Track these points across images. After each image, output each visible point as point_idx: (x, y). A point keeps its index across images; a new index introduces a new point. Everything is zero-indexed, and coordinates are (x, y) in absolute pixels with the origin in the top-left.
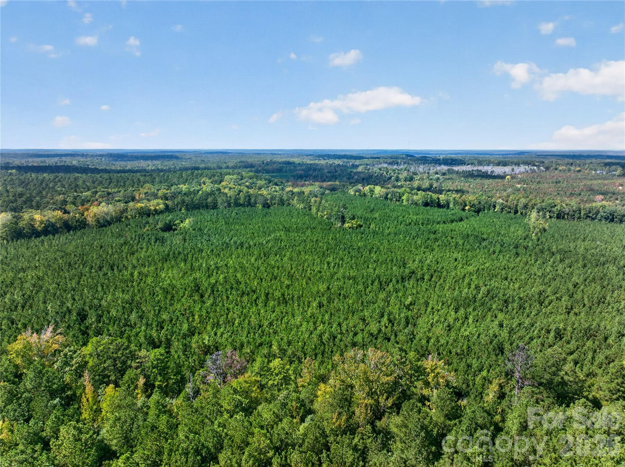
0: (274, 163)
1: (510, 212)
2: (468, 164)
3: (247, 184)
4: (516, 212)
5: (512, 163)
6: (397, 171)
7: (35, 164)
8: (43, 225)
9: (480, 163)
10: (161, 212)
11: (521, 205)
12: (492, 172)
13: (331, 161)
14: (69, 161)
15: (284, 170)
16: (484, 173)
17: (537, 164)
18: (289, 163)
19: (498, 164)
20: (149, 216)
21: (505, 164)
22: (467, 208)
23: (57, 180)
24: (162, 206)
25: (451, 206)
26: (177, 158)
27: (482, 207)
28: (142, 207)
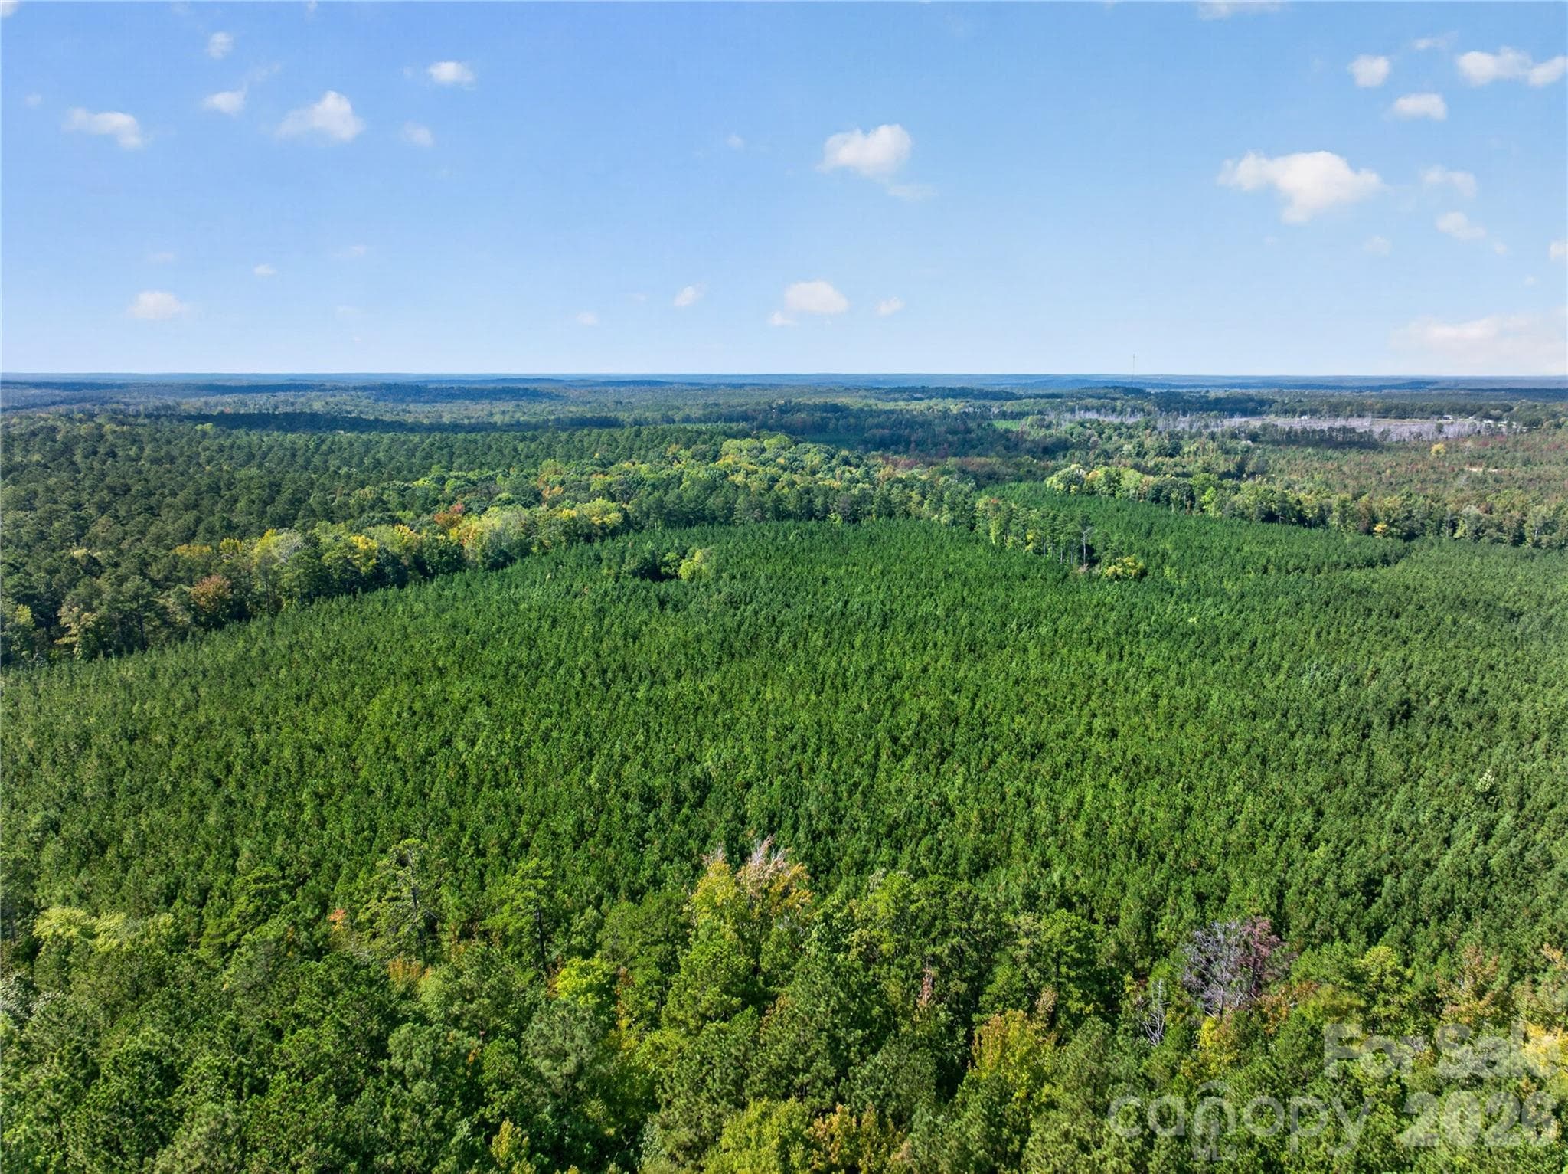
0: (798, 408)
1: (1499, 541)
2: (1303, 413)
3: (781, 461)
4: (1518, 540)
5: (1421, 410)
6: (1124, 430)
7: (228, 410)
8: (373, 561)
9: (1335, 410)
10: (615, 532)
11: (1532, 522)
12: (1385, 434)
13: (938, 405)
14: (303, 403)
15: (831, 426)
16: (1361, 435)
17: (1493, 412)
18: (835, 408)
19: (1385, 413)
20: (589, 539)
21: (1403, 414)
22: (1378, 528)
23: (324, 447)
24: (614, 517)
25: (1334, 521)
26: (549, 396)
27: (1417, 526)
28: (573, 519)
